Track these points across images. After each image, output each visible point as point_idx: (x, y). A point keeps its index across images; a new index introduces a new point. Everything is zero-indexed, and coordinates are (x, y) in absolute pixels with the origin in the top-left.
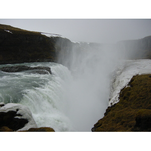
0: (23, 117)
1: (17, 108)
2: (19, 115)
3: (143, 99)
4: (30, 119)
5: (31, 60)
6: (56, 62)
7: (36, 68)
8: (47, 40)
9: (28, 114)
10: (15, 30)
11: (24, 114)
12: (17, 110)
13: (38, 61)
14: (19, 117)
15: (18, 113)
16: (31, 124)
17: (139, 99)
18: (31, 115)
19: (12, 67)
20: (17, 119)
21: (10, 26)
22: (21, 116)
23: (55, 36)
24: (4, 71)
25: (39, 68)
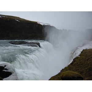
0: (8, 71)
1: (5, 65)
2: (6, 69)
3: (82, 65)
4: (13, 72)
5: (29, 38)
6: (44, 40)
7: (31, 43)
8: (40, 27)
9: (12, 69)
10: (22, 20)
11: (9, 69)
12: (5, 66)
13: (34, 39)
14: (6, 71)
15: (5, 68)
16: (13, 76)
17: (79, 65)
18: (14, 70)
19: (16, 42)
20: (4, 71)
21: (19, 18)
22: (7, 70)
23: (46, 24)
24: (11, 43)
25: (33, 43)
